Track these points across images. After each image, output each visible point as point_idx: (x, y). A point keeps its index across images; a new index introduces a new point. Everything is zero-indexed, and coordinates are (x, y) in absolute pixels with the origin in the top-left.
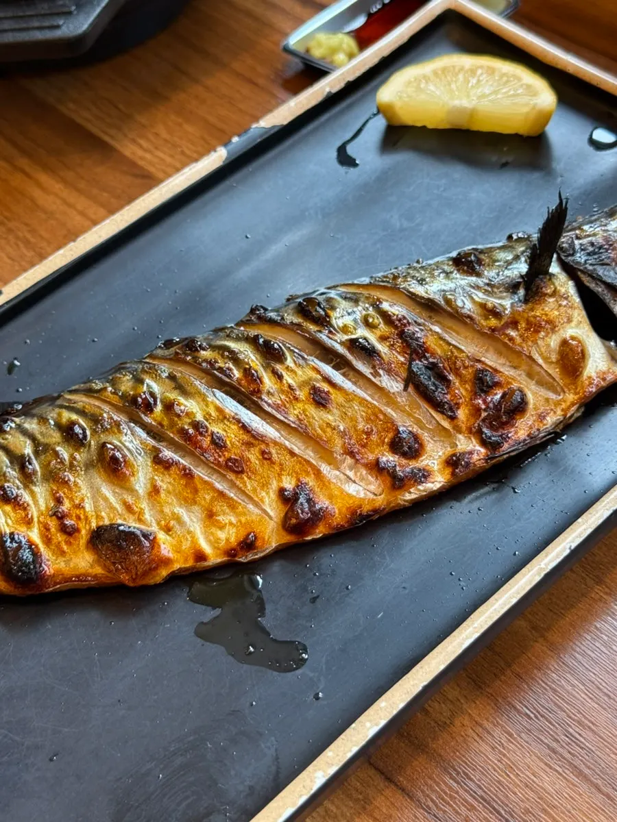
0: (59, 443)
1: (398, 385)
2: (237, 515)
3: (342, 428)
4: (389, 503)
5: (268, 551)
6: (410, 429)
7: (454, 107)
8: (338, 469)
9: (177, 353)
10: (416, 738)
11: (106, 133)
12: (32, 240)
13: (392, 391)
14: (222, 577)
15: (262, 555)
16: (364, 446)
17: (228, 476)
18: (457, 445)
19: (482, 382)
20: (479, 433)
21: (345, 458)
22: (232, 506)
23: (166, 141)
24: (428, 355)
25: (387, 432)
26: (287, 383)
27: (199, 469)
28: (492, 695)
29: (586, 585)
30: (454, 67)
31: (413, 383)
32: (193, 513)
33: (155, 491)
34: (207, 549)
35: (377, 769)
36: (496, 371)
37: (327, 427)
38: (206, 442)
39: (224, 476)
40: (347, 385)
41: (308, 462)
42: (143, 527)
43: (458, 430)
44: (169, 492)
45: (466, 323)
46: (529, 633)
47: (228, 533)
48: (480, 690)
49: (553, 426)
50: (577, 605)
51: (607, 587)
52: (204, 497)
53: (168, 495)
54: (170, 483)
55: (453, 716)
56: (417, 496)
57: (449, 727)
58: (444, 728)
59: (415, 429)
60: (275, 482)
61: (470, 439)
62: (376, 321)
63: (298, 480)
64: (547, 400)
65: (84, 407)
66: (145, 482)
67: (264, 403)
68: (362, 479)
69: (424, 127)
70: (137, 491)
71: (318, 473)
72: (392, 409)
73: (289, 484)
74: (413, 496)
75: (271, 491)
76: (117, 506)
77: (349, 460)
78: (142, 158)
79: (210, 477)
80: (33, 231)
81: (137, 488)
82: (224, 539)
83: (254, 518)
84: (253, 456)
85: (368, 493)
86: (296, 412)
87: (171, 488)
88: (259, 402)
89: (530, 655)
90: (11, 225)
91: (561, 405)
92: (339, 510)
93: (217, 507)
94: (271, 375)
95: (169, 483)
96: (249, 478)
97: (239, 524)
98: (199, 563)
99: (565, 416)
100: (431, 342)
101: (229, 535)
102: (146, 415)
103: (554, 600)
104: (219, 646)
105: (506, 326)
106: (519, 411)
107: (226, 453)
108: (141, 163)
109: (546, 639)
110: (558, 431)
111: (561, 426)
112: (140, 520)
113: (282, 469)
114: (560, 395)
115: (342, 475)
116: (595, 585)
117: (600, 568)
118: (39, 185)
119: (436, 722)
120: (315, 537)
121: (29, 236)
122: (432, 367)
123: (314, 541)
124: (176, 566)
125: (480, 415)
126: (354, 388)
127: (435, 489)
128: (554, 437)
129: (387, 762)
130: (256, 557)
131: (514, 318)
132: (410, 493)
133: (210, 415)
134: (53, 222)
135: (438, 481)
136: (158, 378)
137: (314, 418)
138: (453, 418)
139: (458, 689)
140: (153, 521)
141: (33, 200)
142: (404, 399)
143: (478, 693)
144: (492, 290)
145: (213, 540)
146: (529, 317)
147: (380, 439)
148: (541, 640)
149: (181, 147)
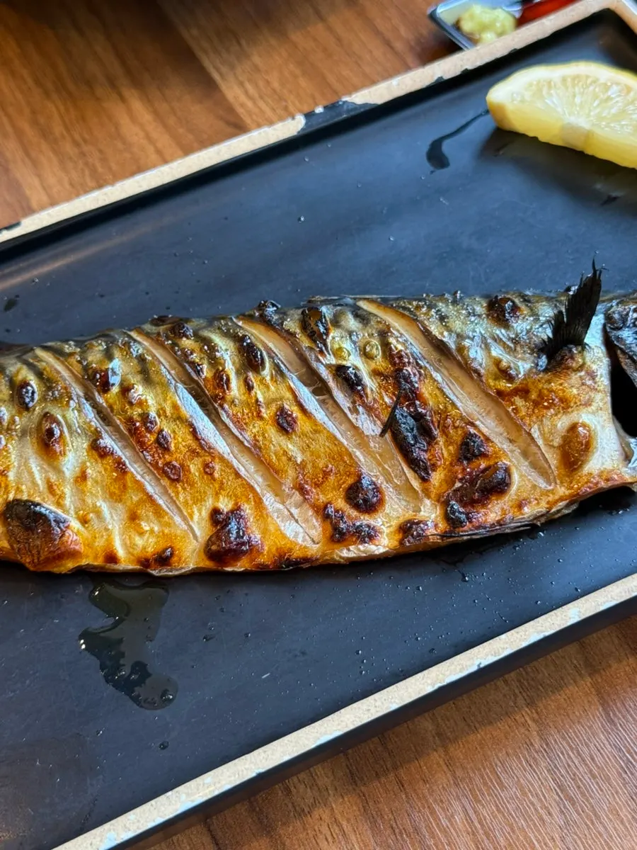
0: (5, 401)
1: (374, 428)
2: (162, 524)
3: (299, 460)
4: (324, 555)
5: (183, 571)
6: (374, 479)
7: (569, 124)
8: (283, 503)
9: (159, 334)
10: (267, 817)
11: (218, 70)
12: (100, 170)
13: (366, 433)
14: (131, 585)
15: (177, 573)
16: (317, 485)
17: (162, 481)
18: (420, 511)
19: (469, 449)
20: (446, 503)
21: (294, 493)
22: (158, 512)
23: (274, 90)
24: (418, 402)
25: (348, 476)
26: (256, 396)
27: (136, 466)
28: (364, 796)
29: (515, 703)
30: (587, 77)
31: (391, 430)
32: (116, 510)
33: (83, 477)
34: (121, 553)
35: (213, 837)
36: (488, 439)
37: (283, 455)
38: (150, 438)
39: (158, 480)
40: (320, 415)
41: (252, 488)
42: (59, 512)
43: (427, 493)
44: (96, 482)
45: (472, 378)
46: (431, 739)
47: (148, 540)
48: (354, 786)
49: (531, 518)
50: (496, 723)
51: (537, 713)
52: (132, 497)
53: (95, 485)
54: (100, 472)
55: (314, 805)
56: (355, 555)
57: (306, 815)
58: (300, 815)
59: (380, 481)
60: (210, 500)
61: (436, 506)
62: (374, 351)
63: (236, 504)
64: (534, 487)
65: (44, 369)
66: (76, 465)
67: (223, 413)
68: (307, 521)
69: (535, 139)
70: (63, 472)
71: (259, 502)
72: (362, 453)
73: (225, 505)
74: (351, 555)
75: (204, 508)
76: (39, 482)
77: (297, 497)
78: (242, 105)
79: (143, 477)
80: (104, 160)
81: (65, 469)
82: (141, 546)
83: (179, 532)
84: (194, 467)
85: (307, 537)
86: (254, 430)
87: (99, 478)
88: (219, 409)
89: (422, 764)
90: (86, 148)
91: (549, 496)
92: (269, 548)
93: (141, 512)
94: (242, 383)
95: (98, 472)
96: (184, 489)
97: (161, 534)
98: (108, 565)
99: (550, 509)
100: (426, 390)
101: (147, 544)
102: (99, 394)
103: (473, 709)
104: (96, 659)
105: (516, 392)
106: (496, 491)
107: (167, 456)
108: (240, 110)
109: (446, 752)
110: (539, 524)
111: (543, 520)
112: (59, 504)
113: (221, 488)
114: (550, 485)
115: (286, 510)
116: (524, 706)
117: (539, 689)
118: (130, 111)
119: (294, 807)
120: (236, 569)
121: (98, 165)
122: (418, 417)
123: (234, 574)
124: (84, 562)
125: (454, 485)
126: (326, 419)
127: (377, 553)
128: (531, 530)
129: (227, 833)
130: (170, 573)
131: (527, 385)
132: (349, 550)
133: (165, 412)
134: (127, 155)
135: (383, 545)
136: (128, 357)
137: (271, 442)
138: (424, 480)
139: (332, 778)
140: (72, 508)
141: (117, 126)
142: (377, 445)
143: (351, 788)
144: (515, 347)
145: (129, 545)
146: (543, 388)
147: (338, 482)
148: (441, 750)
149: (286, 101)
